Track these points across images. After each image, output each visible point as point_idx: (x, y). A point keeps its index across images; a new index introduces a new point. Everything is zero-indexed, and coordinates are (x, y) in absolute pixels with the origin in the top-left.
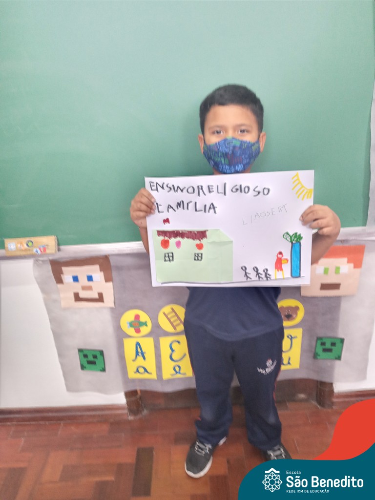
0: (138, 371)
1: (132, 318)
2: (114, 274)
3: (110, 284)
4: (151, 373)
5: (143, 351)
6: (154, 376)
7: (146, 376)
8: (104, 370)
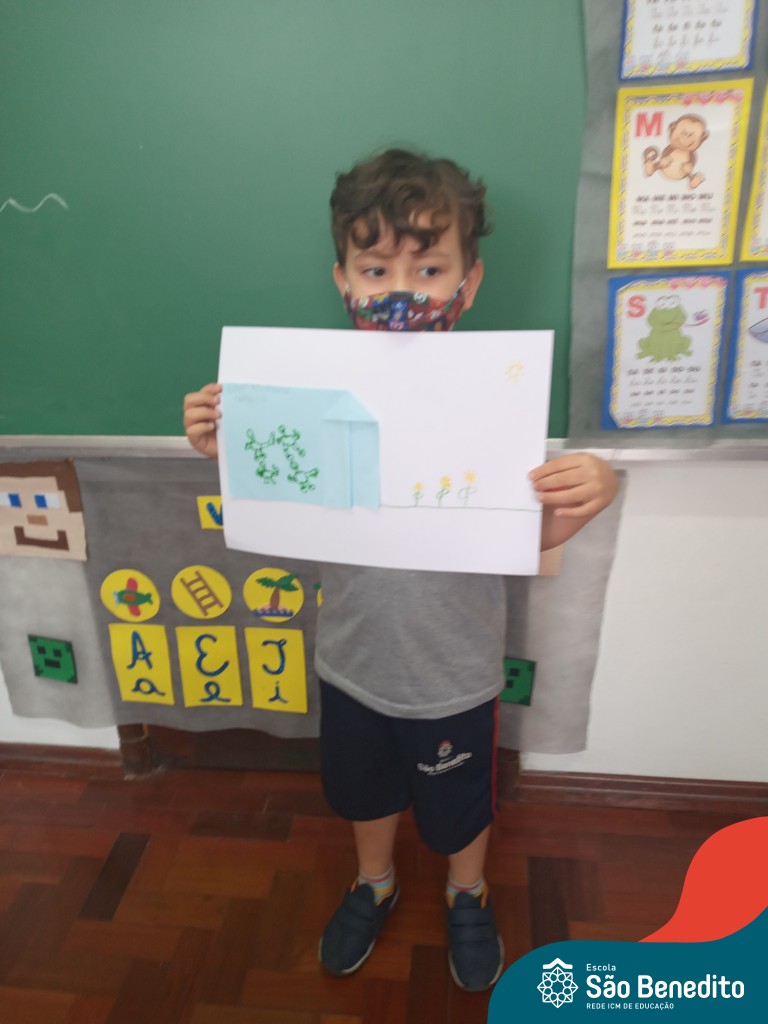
0: (137, 688)
1: (123, 586)
2: (86, 497)
3: (78, 516)
4: (163, 694)
5: (148, 650)
6: (169, 700)
7: (154, 698)
8: (74, 680)
